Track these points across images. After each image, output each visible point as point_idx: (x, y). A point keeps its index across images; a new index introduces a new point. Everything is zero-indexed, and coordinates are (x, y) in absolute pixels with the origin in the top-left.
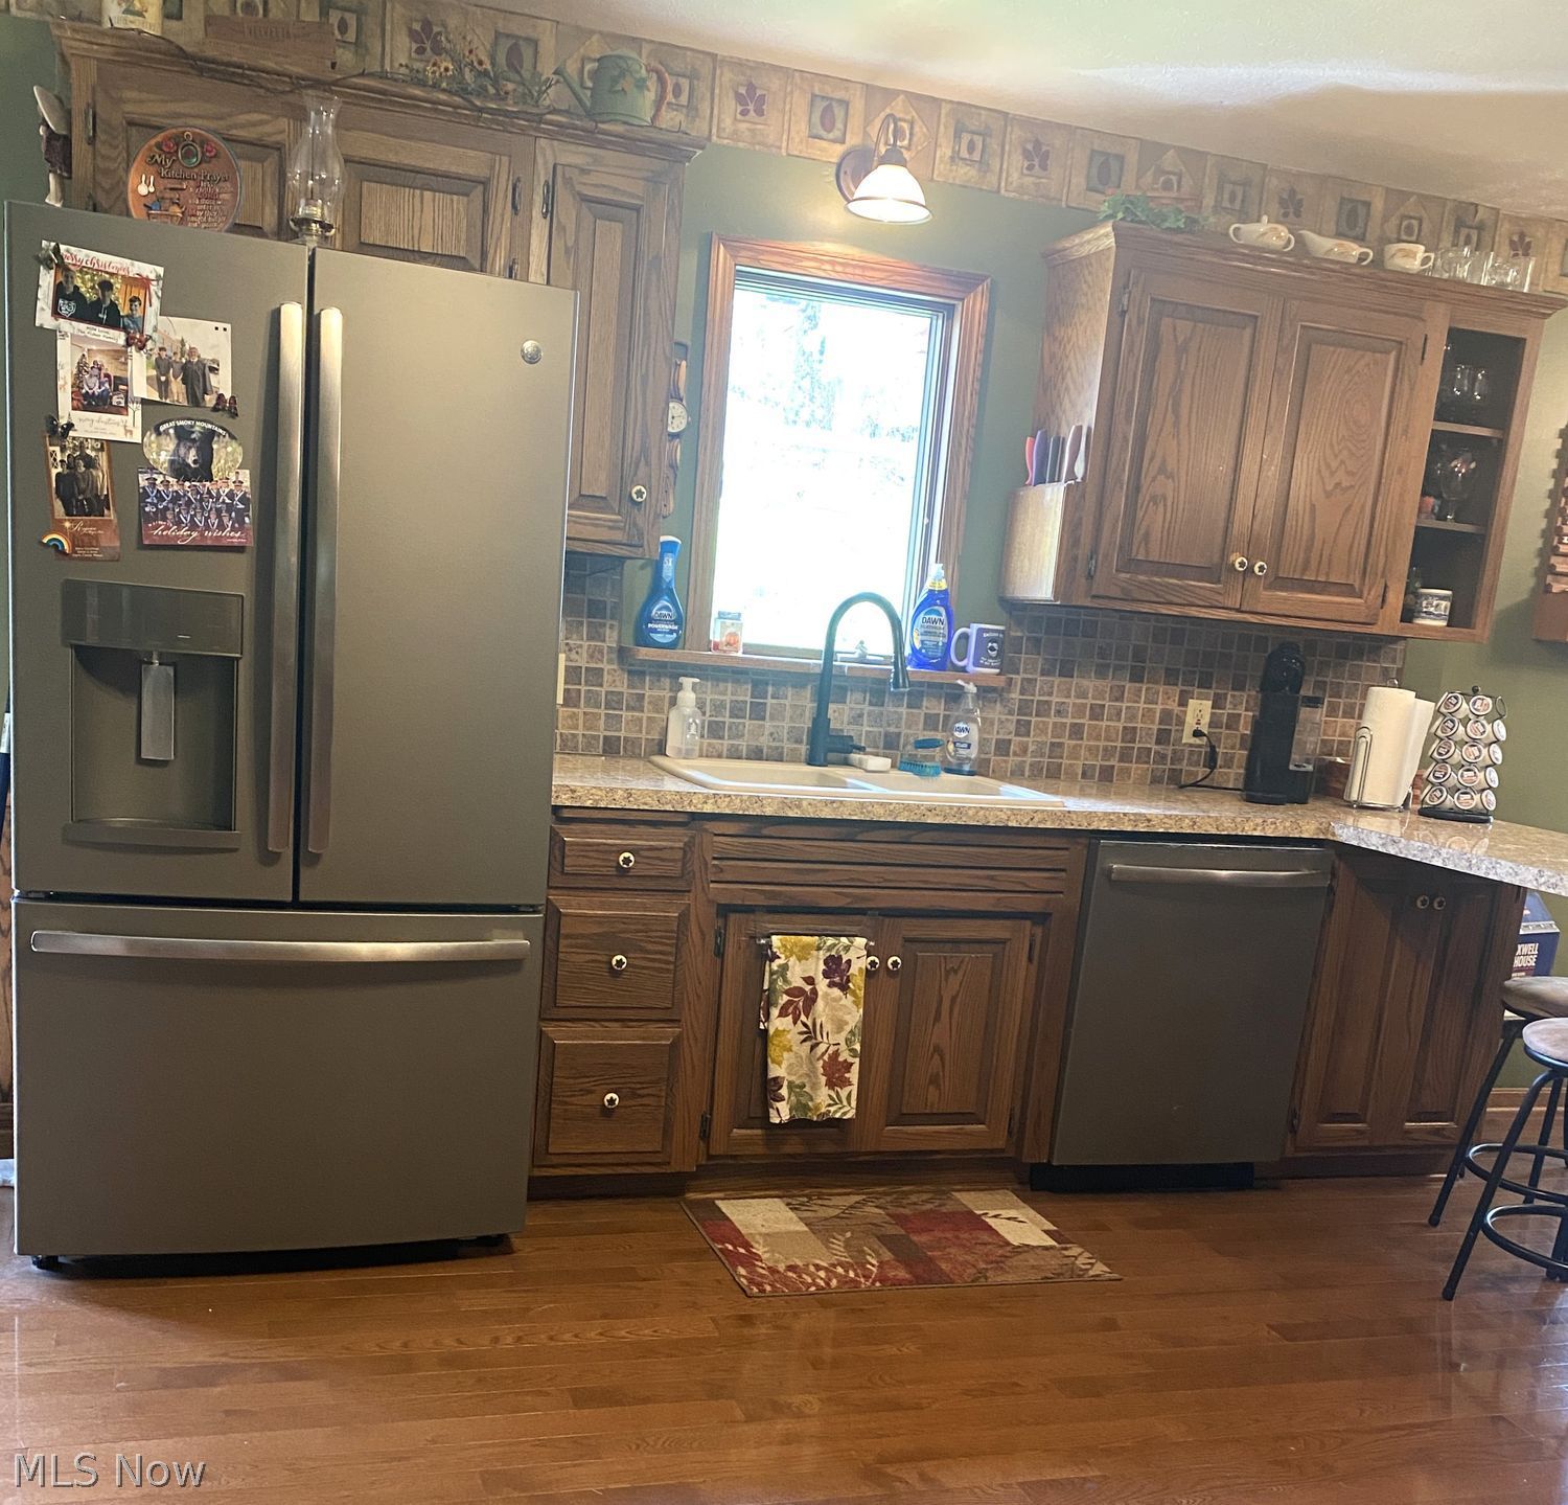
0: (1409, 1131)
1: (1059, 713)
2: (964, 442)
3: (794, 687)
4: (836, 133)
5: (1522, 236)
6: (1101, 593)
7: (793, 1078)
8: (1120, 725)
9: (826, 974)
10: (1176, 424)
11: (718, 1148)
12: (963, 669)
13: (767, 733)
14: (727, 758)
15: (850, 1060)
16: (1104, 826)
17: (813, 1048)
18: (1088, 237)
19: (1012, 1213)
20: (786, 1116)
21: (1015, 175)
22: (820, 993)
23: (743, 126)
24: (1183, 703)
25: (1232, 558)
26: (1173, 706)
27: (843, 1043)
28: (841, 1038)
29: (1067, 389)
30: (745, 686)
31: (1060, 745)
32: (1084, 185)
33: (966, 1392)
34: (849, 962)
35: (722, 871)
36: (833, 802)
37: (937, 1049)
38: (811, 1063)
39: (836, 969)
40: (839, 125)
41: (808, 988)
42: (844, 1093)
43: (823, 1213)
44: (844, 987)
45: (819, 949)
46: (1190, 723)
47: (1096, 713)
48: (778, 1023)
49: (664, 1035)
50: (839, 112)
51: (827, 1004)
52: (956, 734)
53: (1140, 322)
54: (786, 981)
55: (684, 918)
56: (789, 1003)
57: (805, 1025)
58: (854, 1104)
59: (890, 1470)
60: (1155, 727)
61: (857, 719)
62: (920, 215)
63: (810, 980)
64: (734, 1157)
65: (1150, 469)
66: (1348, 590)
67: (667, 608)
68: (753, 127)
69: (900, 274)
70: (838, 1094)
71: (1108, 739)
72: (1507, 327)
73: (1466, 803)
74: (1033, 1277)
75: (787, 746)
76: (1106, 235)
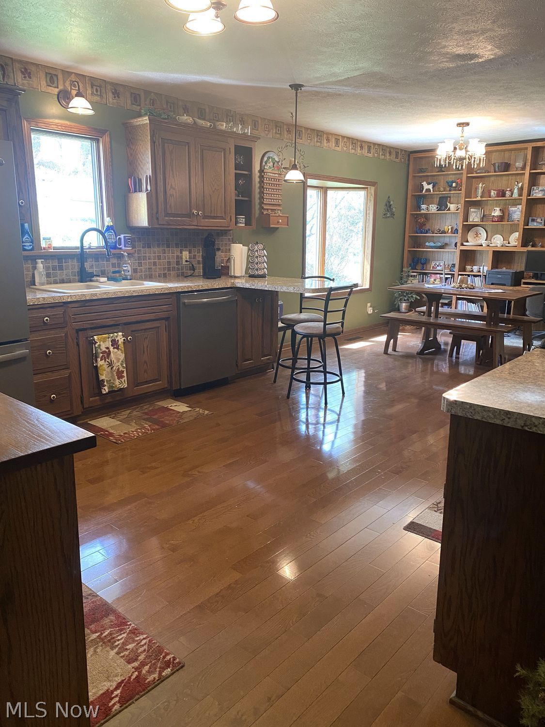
0: (262, 361)
1: (149, 259)
2: (109, 180)
3: (71, 259)
4: (55, 85)
5: (242, 118)
6: (162, 223)
7: (107, 379)
8: (166, 261)
9: (112, 345)
10: (173, 174)
11: (86, 406)
12: (121, 249)
13: (65, 274)
14: (53, 284)
15: (123, 370)
16: (180, 290)
17: (112, 368)
18: (139, 120)
19: (175, 404)
20: (107, 391)
21: (111, 100)
22: (111, 351)
23: (25, 82)
24: (181, 253)
25: (193, 211)
26: (179, 254)
27: (120, 365)
28: (119, 364)
29: (139, 164)
30: (55, 260)
31: (151, 268)
32: (130, 103)
33: (195, 450)
34: (118, 340)
35: (75, 319)
36: (106, 293)
37: (145, 362)
38: (112, 373)
39: (114, 343)
40: (56, 82)
41: (107, 350)
42: (123, 380)
43: (122, 417)
44: (118, 348)
45: (109, 338)
46: (184, 257)
47: (159, 258)
48: (100, 363)
49: (65, 373)
50: (55, 79)
51: (114, 354)
52: (124, 268)
53: (159, 145)
54: (101, 350)
55: (66, 335)
56: (103, 356)
57: (108, 362)
58: (126, 383)
59: (190, 473)
60: (175, 260)
61: (92, 267)
62: (91, 112)
63: (107, 348)
64: (91, 407)
65: (168, 187)
66: (222, 218)
67: (27, 238)
68: (28, 82)
69: (82, 129)
70: (121, 381)
71: (163, 265)
72: (247, 144)
73: (261, 273)
74: (192, 418)
75: (72, 277)
76: (146, 120)
